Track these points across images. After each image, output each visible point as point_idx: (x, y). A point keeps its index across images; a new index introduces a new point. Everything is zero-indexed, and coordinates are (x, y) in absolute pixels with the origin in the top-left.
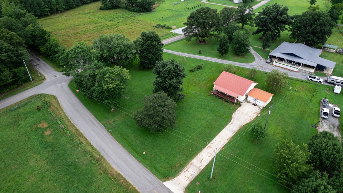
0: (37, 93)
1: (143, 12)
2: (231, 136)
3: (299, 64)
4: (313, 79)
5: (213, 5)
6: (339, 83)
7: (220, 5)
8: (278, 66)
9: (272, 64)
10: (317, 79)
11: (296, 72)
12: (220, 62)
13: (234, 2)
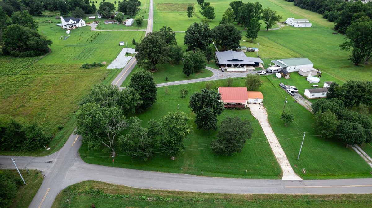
0: (59, 191)
1: (40, 55)
2: (272, 129)
3: (242, 66)
4: (261, 73)
5: (110, 31)
6: (275, 71)
7: (117, 30)
8: (232, 72)
9: (227, 71)
10: (263, 72)
11: (246, 72)
12: (192, 82)
13: (127, 25)
